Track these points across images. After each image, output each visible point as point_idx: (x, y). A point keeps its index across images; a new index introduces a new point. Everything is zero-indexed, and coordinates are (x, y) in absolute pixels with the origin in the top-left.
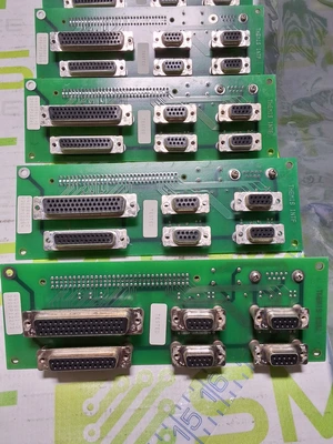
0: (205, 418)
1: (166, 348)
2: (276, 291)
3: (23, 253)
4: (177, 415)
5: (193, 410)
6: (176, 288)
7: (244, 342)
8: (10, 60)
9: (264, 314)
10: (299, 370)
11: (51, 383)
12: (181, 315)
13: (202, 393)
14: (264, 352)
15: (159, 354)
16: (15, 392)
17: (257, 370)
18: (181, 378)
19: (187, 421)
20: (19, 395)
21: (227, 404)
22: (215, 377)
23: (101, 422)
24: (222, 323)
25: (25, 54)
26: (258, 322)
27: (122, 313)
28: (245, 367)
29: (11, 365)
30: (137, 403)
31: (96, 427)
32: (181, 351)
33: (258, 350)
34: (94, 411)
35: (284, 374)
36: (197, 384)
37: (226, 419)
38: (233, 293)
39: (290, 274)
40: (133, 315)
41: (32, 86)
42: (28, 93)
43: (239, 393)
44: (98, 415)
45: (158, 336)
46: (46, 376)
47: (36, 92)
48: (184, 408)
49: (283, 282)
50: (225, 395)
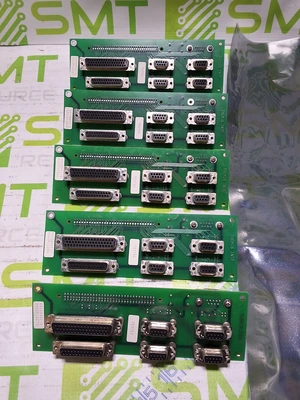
0: (159, 393)
1: (137, 345)
2: (213, 312)
3: (47, 270)
4: (142, 390)
5: (152, 387)
6: (146, 306)
7: (189, 344)
8: (45, 123)
9: (202, 328)
10: (226, 366)
11: (60, 362)
12: (147, 325)
13: (159, 376)
14: (201, 353)
15: (132, 349)
16: (37, 366)
17: (197, 364)
18: (146, 365)
19: (148, 395)
20: (40, 369)
21: (175, 385)
22: (169, 366)
23: (92, 390)
24: (174, 332)
25: (56, 118)
26: (198, 333)
27: (109, 321)
28: (190, 361)
29: (35, 348)
30: (115, 380)
31: (88, 394)
32: (146, 348)
33: (197, 352)
34: (87, 383)
35: (216, 368)
36: (156, 370)
37: (174, 395)
38: (184, 312)
39: (222, 302)
40: (115, 323)
41: (60, 150)
42: (57, 155)
43: (184, 379)
44: (90, 386)
45: (132, 336)
46: (57, 357)
47: (62, 154)
48: (146, 386)
49: (218, 307)
50: (174, 379)
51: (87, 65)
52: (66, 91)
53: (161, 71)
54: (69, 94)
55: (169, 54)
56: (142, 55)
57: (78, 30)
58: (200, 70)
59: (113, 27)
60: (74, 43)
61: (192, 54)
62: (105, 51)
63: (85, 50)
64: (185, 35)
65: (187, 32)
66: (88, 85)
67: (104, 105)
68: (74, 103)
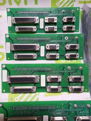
51: (16, 21)
52: (6, 34)
53: (51, 23)
54: (8, 36)
55: (54, 15)
56: (41, 15)
57: (10, 3)
58: (69, 22)
59: (27, 2)
60: (9, 10)
61: (65, 14)
62: (24, 14)
63: (14, 13)
64: (60, 5)
65: (61, 3)
66: (17, 30)
67: (25, 42)
68: (10, 40)
